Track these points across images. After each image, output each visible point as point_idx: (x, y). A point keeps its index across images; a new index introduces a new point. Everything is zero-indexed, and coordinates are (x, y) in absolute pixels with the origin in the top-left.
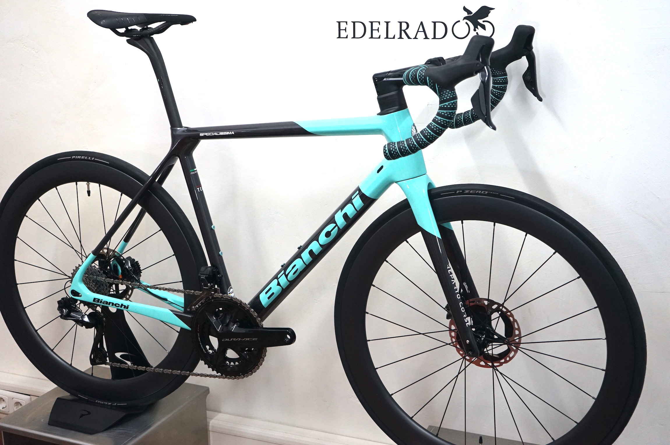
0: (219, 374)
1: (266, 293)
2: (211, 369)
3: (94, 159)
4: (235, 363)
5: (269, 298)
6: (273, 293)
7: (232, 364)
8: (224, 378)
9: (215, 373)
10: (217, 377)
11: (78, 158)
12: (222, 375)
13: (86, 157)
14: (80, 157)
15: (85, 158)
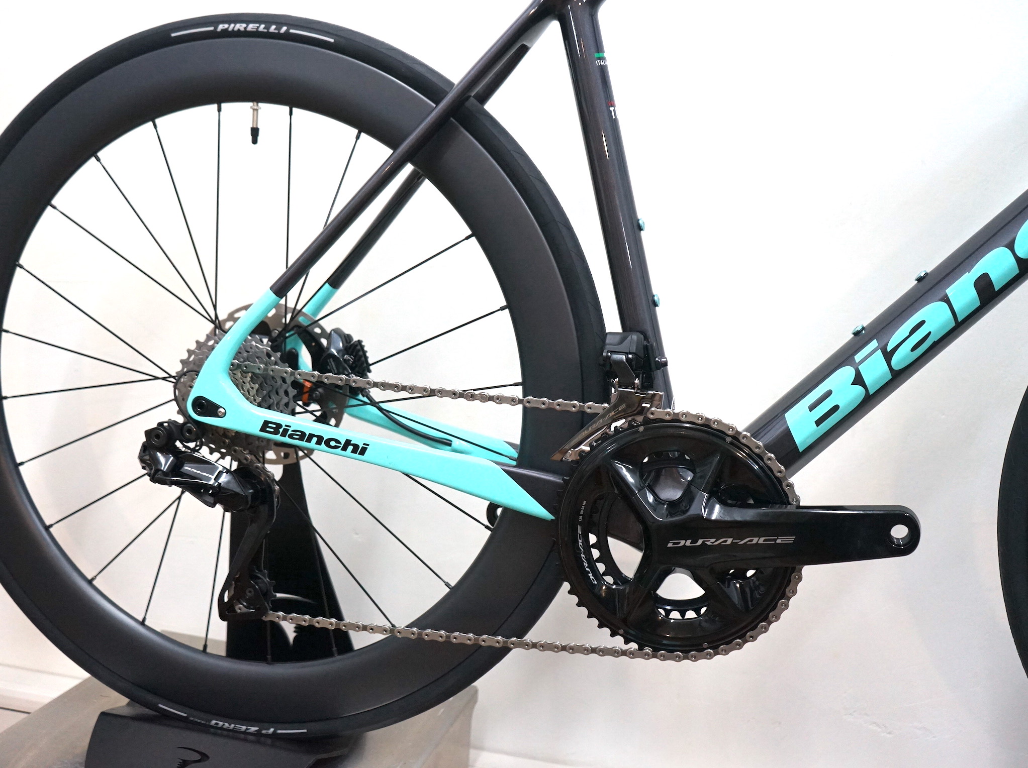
0: (633, 646)
1: (812, 408)
2: (607, 631)
3: (287, 31)
4: (683, 615)
5: (819, 422)
6: (836, 408)
7: (675, 615)
8: (647, 657)
9: (618, 642)
10: (624, 653)
11: (236, 29)
12: (641, 648)
13: (263, 26)
14: (244, 25)
15: (258, 27)
